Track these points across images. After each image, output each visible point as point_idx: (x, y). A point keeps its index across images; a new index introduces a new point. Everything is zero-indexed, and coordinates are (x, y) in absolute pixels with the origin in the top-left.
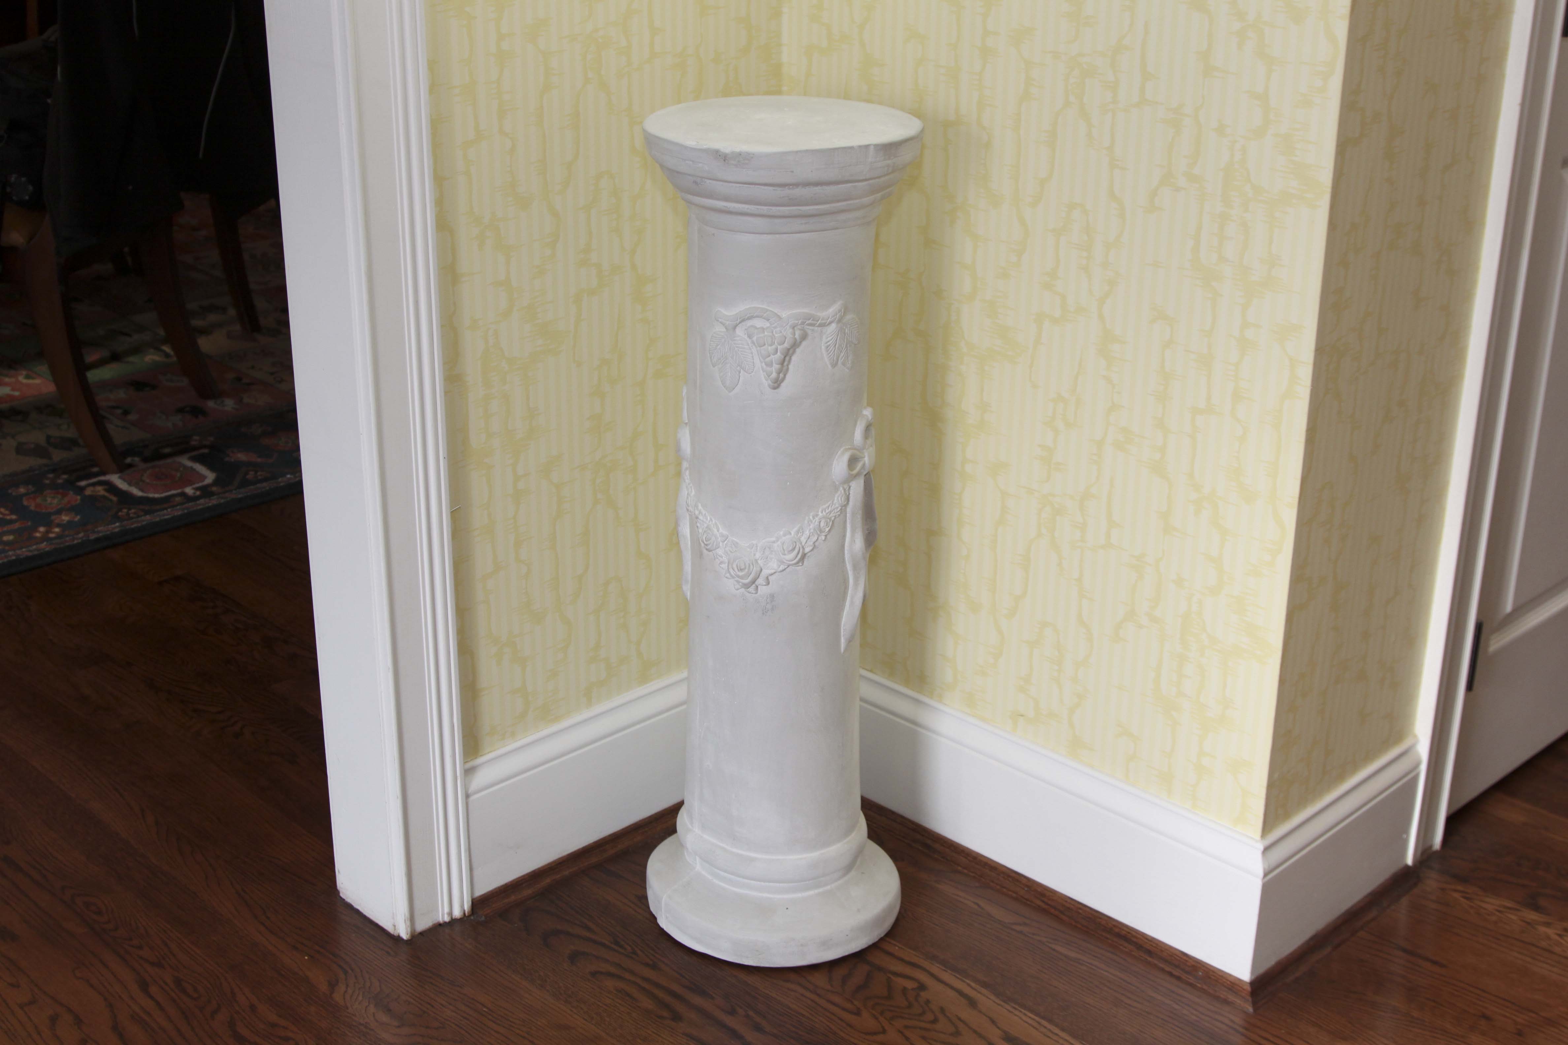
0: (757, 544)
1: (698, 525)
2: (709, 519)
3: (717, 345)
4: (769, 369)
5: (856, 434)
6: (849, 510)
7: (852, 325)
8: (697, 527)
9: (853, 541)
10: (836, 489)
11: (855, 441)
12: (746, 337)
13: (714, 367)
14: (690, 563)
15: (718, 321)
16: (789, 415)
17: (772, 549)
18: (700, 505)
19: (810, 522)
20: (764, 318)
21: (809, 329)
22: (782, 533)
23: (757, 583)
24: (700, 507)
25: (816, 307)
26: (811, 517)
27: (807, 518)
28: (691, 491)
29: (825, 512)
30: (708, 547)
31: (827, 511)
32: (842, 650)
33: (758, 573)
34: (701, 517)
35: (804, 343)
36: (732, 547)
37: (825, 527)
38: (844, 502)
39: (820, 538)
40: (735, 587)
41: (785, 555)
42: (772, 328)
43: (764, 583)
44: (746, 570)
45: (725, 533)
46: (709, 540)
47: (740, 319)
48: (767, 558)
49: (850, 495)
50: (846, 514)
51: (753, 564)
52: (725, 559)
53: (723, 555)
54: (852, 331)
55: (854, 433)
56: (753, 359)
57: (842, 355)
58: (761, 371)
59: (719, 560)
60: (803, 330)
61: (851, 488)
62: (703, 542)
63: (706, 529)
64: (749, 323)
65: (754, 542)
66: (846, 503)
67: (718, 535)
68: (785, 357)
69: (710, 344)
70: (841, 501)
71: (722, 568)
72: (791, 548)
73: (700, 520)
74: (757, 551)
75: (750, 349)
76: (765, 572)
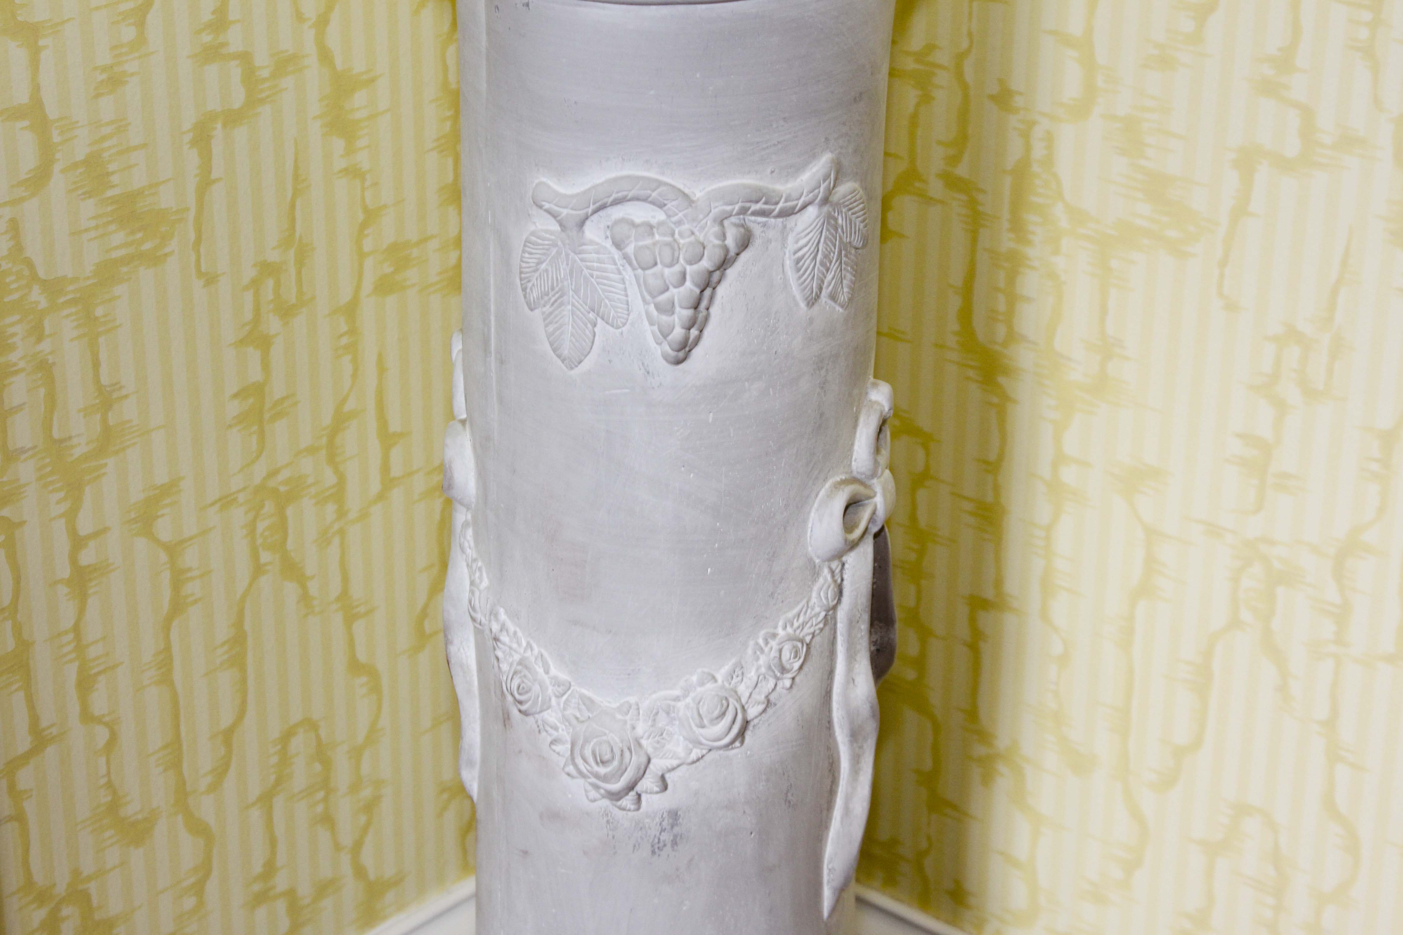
0: (638, 705)
1: (499, 654)
2: (524, 644)
3: (540, 263)
4: (664, 318)
5: (856, 447)
6: (842, 614)
7: (851, 206)
8: (498, 659)
9: (850, 680)
10: (815, 573)
11: (853, 463)
12: (608, 244)
13: (532, 310)
14: (477, 726)
15: (541, 207)
16: (710, 420)
17: (673, 715)
18: (502, 611)
19: (758, 653)
20: (653, 203)
21: (754, 222)
22: (694, 678)
23: (639, 788)
24: (503, 616)
25: (772, 172)
26: (761, 641)
27: (751, 643)
28: (481, 578)
29: (792, 625)
30: (523, 708)
31: (796, 624)
32: (826, 913)
33: (643, 767)
34: (504, 638)
35: (744, 256)
36: (579, 710)
37: (791, 661)
38: (832, 601)
39: (780, 684)
40: (587, 797)
41: (703, 727)
42: (673, 226)
43: (656, 789)
44: (616, 763)
45: (564, 676)
46: (527, 692)
47: (594, 204)
48: (662, 734)
49: (845, 583)
50: (835, 624)
51: (630, 749)
52: (564, 733)
53: (559, 724)
54: (851, 220)
55: (852, 445)
56: (627, 296)
57: (829, 277)
58: (646, 323)
59: (550, 735)
60: (742, 226)
61: (847, 566)
62: (512, 695)
63: (519, 668)
64: (617, 213)
65: (632, 699)
66: (835, 602)
67: (548, 681)
68: (702, 291)
69: (522, 257)
70: (827, 598)
71: (558, 754)
72: (716, 713)
73: (504, 644)
74: (638, 720)
75: (620, 273)
76: (658, 765)
